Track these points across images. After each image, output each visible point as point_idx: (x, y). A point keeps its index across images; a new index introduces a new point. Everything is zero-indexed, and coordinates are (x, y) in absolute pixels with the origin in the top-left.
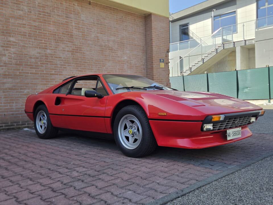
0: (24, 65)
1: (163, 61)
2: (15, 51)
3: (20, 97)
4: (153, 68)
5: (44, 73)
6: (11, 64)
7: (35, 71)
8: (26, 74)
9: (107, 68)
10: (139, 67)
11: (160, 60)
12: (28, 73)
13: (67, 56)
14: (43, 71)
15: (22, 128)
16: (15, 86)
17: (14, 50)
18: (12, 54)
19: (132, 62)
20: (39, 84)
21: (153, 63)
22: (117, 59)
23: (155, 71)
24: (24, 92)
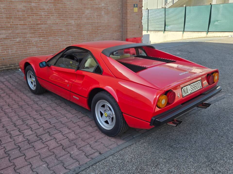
0: (13, 18)
1: (137, 6)
2: (4, 7)
3: (14, 45)
4: (127, 13)
5: (31, 24)
6: (3, 18)
7: (24, 22)
8: (17, 26)
9: (86, 16)
10: (116, 12)
11: (134, 5)
12: (18, 25)
13: (50, 8)
14: (30, 22)
15: (18, 69)
16: (8, 36)
17: (3, 5)
18: (2, 9)
19: (109, 8)
20: (28, 33)
21: (127, 8)
22: (95, 6)
23: (129, 15)
24: (16, 40)
